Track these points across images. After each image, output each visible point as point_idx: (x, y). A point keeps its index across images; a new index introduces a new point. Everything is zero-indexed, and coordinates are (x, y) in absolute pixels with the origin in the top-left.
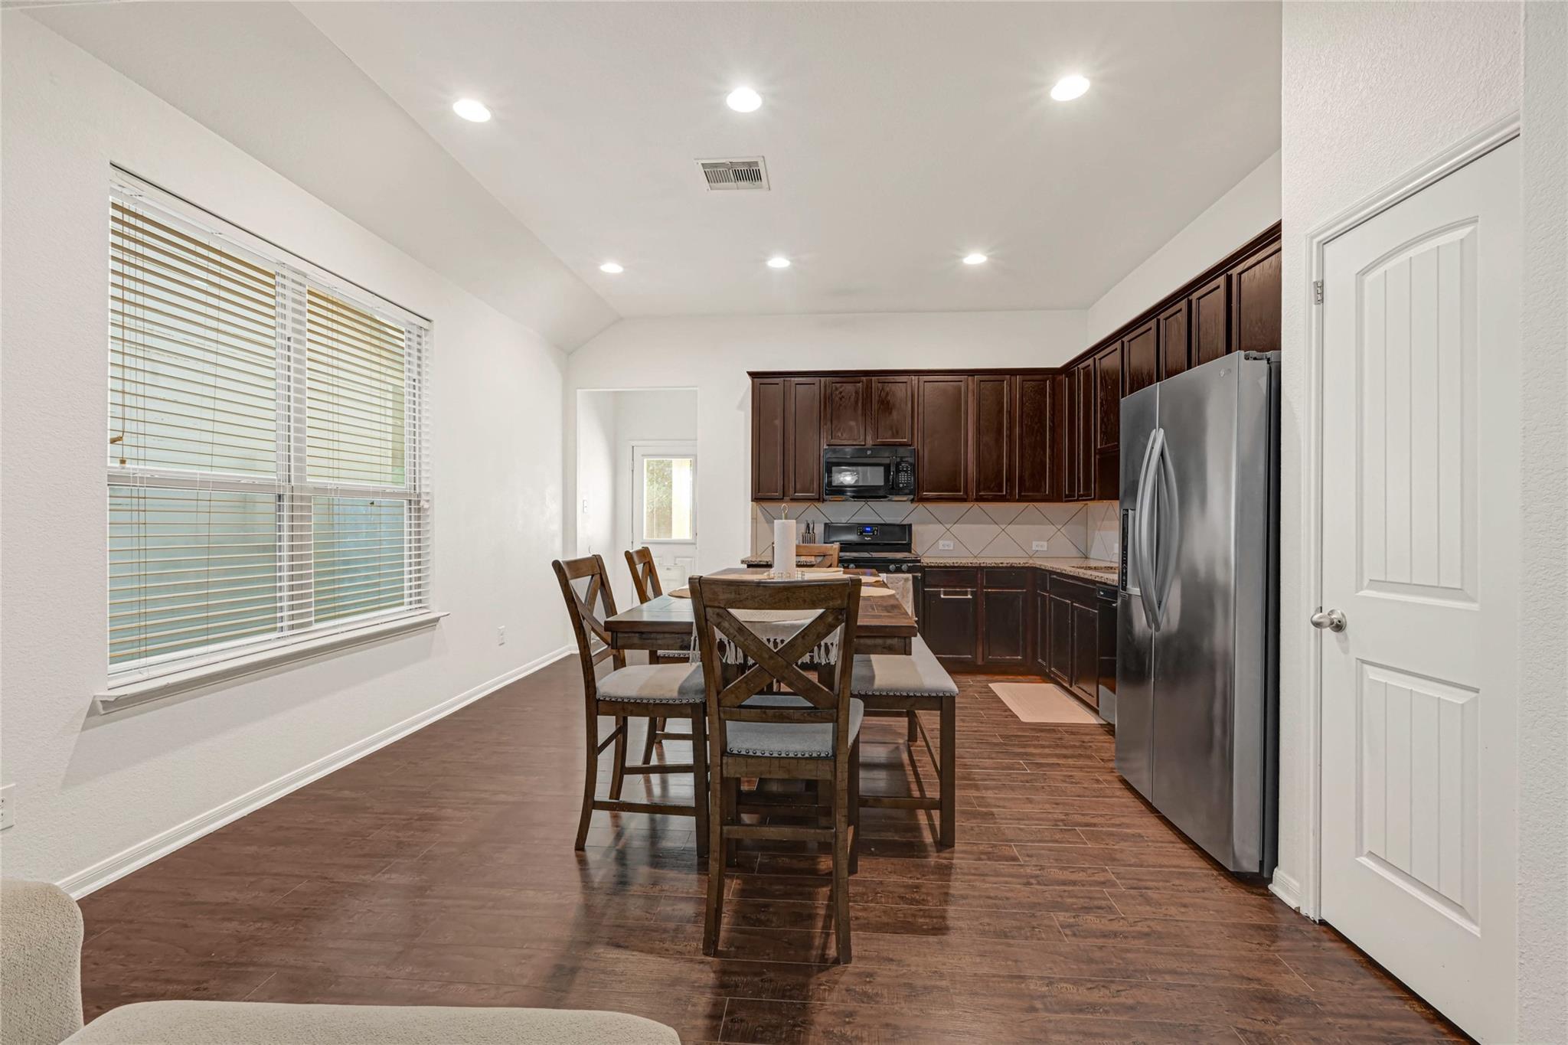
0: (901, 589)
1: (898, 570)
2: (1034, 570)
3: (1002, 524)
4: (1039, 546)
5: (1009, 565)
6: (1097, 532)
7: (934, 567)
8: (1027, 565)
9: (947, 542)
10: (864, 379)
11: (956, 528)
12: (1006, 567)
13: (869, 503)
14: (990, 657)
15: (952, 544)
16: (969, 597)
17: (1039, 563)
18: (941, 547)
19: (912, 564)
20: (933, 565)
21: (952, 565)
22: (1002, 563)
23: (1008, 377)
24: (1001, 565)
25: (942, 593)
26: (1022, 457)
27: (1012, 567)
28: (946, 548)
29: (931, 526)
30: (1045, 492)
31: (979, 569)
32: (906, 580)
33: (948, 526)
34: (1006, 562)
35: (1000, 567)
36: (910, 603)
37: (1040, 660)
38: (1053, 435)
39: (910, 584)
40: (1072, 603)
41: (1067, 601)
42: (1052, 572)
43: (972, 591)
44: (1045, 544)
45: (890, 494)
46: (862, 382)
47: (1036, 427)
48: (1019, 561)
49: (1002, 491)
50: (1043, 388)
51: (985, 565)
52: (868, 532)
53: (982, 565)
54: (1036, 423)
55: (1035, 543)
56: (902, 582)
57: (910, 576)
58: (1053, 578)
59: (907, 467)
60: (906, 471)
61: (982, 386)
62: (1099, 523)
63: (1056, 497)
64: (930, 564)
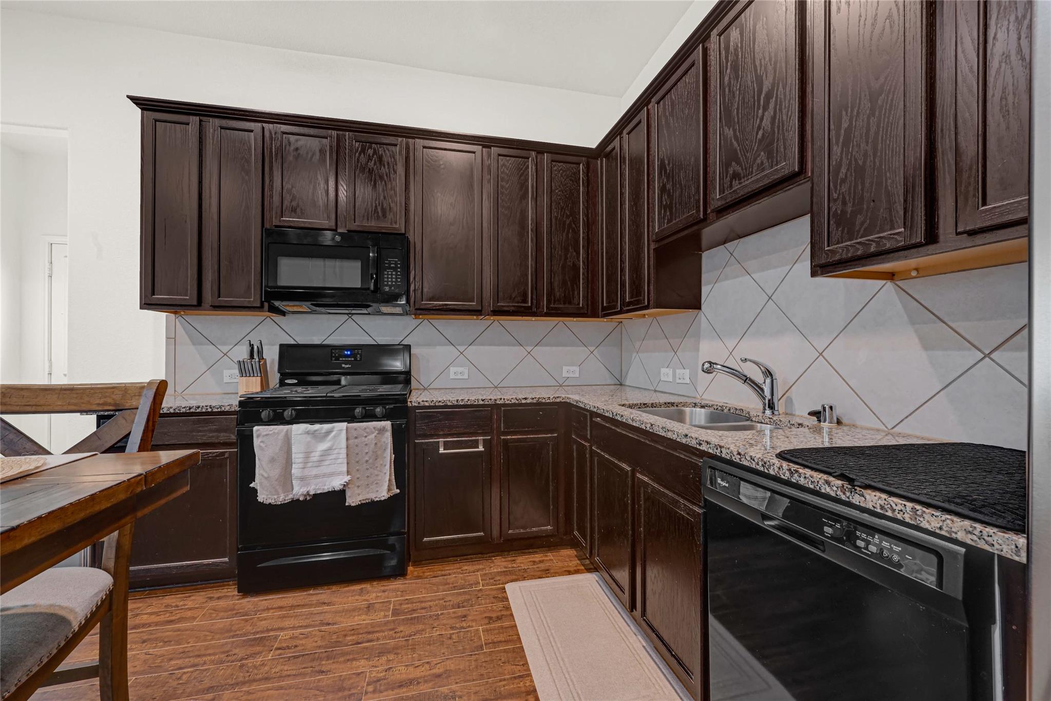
0: (373, 446)
1: (369, 417)
2: (567, 407)
3: (527, 345)
4: (570, 372)
5: (535, 401)
6: (634, 355)
7: (429, 407)
8: (558, 400)
9: (460, 369)
10: (334, 133)
11: (473, 352)
12: (531, 404)
13: (354, 317)
14: (510, 531)
15: (466, 371)
16: (481, 448)
17: (574, 397)
18: (452, 376)
19: (392, 406)
20: (427, 404)
21: (456, 403)
22: (526, 399)
23: (533, 153)
24: (524, 401)
25: (441, 445)
26: (551, 258)
27: (539, 404)
28: (459, 377)
29: (439, 349)
30: (579, 304)
31: (495, 407)
32: (382, 431)
33: (462, 348)
34: (530, 396)
35: (521, 405)
36: (388, 466)
37: (576, 533)
38: (588, 232)
39: (388, 438)
40: (633, 472)
41: (624, 466)
42: (594, 414)
43: (483, 440)
44: (577, 369)
45: (374, 302)
46: (331, 137)
47: (568, 222)
48: (546, 394)
49: (527, 302)
50: (574, 174)
51: (501, 402)
52: (347, 356)
53: (498, 402)
54: (568, 217)
55: (565, 369)
56: (372, 436)
57: (388, 424)
58: (597, 423)
59: (396, 264)
60: (395, 269)
61: (501, 163)
62: (637, 344)
63: (592, 311)
64: (422, 404)
